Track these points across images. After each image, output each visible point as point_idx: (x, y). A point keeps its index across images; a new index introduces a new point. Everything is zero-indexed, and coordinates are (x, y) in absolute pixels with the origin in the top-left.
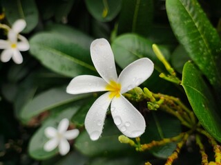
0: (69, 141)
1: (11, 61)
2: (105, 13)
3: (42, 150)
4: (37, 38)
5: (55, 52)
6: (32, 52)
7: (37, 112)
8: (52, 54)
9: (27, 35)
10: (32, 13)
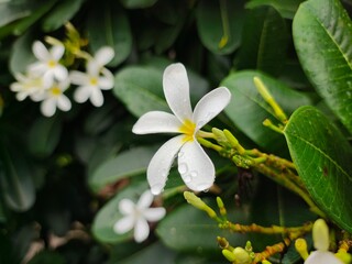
0: (149, 223)
1: (89, 102)
2: (224, 41)
3: (111, 231)
4: (125, 73)
5: (147, 94)
6: (118, 93)
7: (114, 178)
8: (143, 97)
9: (114, 69)
10: (124, 40)
